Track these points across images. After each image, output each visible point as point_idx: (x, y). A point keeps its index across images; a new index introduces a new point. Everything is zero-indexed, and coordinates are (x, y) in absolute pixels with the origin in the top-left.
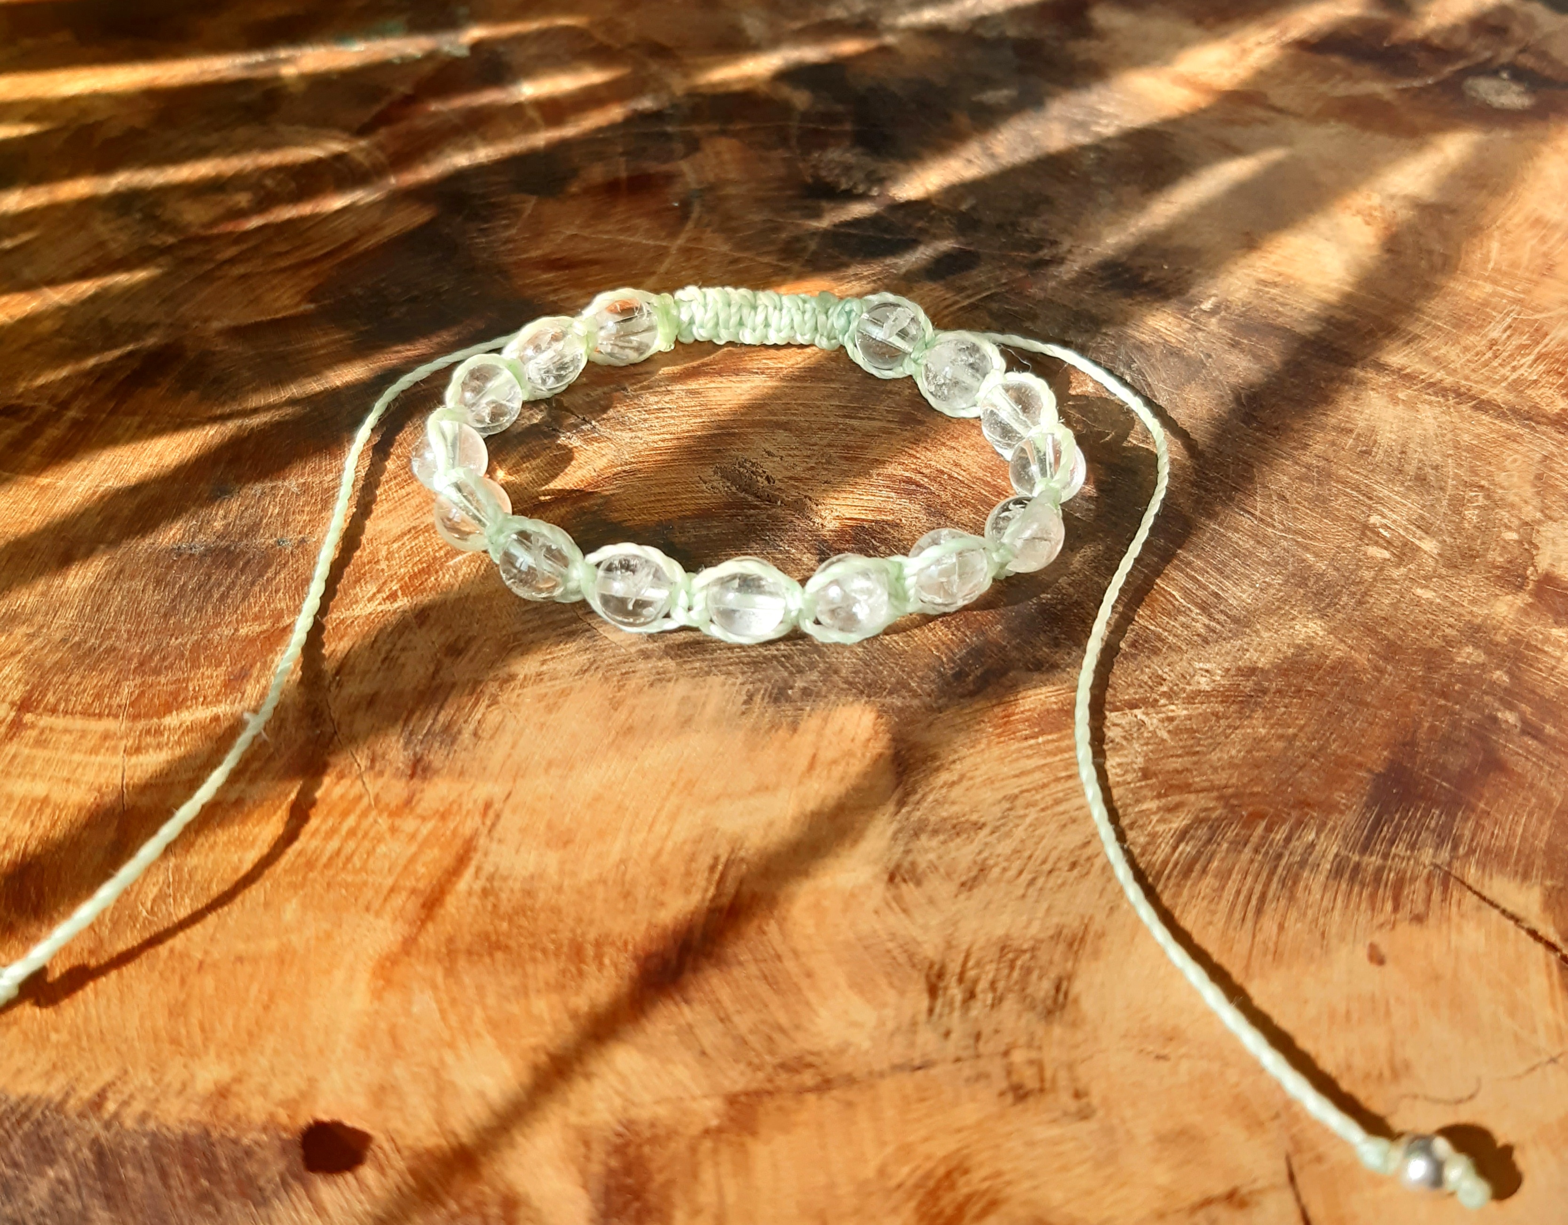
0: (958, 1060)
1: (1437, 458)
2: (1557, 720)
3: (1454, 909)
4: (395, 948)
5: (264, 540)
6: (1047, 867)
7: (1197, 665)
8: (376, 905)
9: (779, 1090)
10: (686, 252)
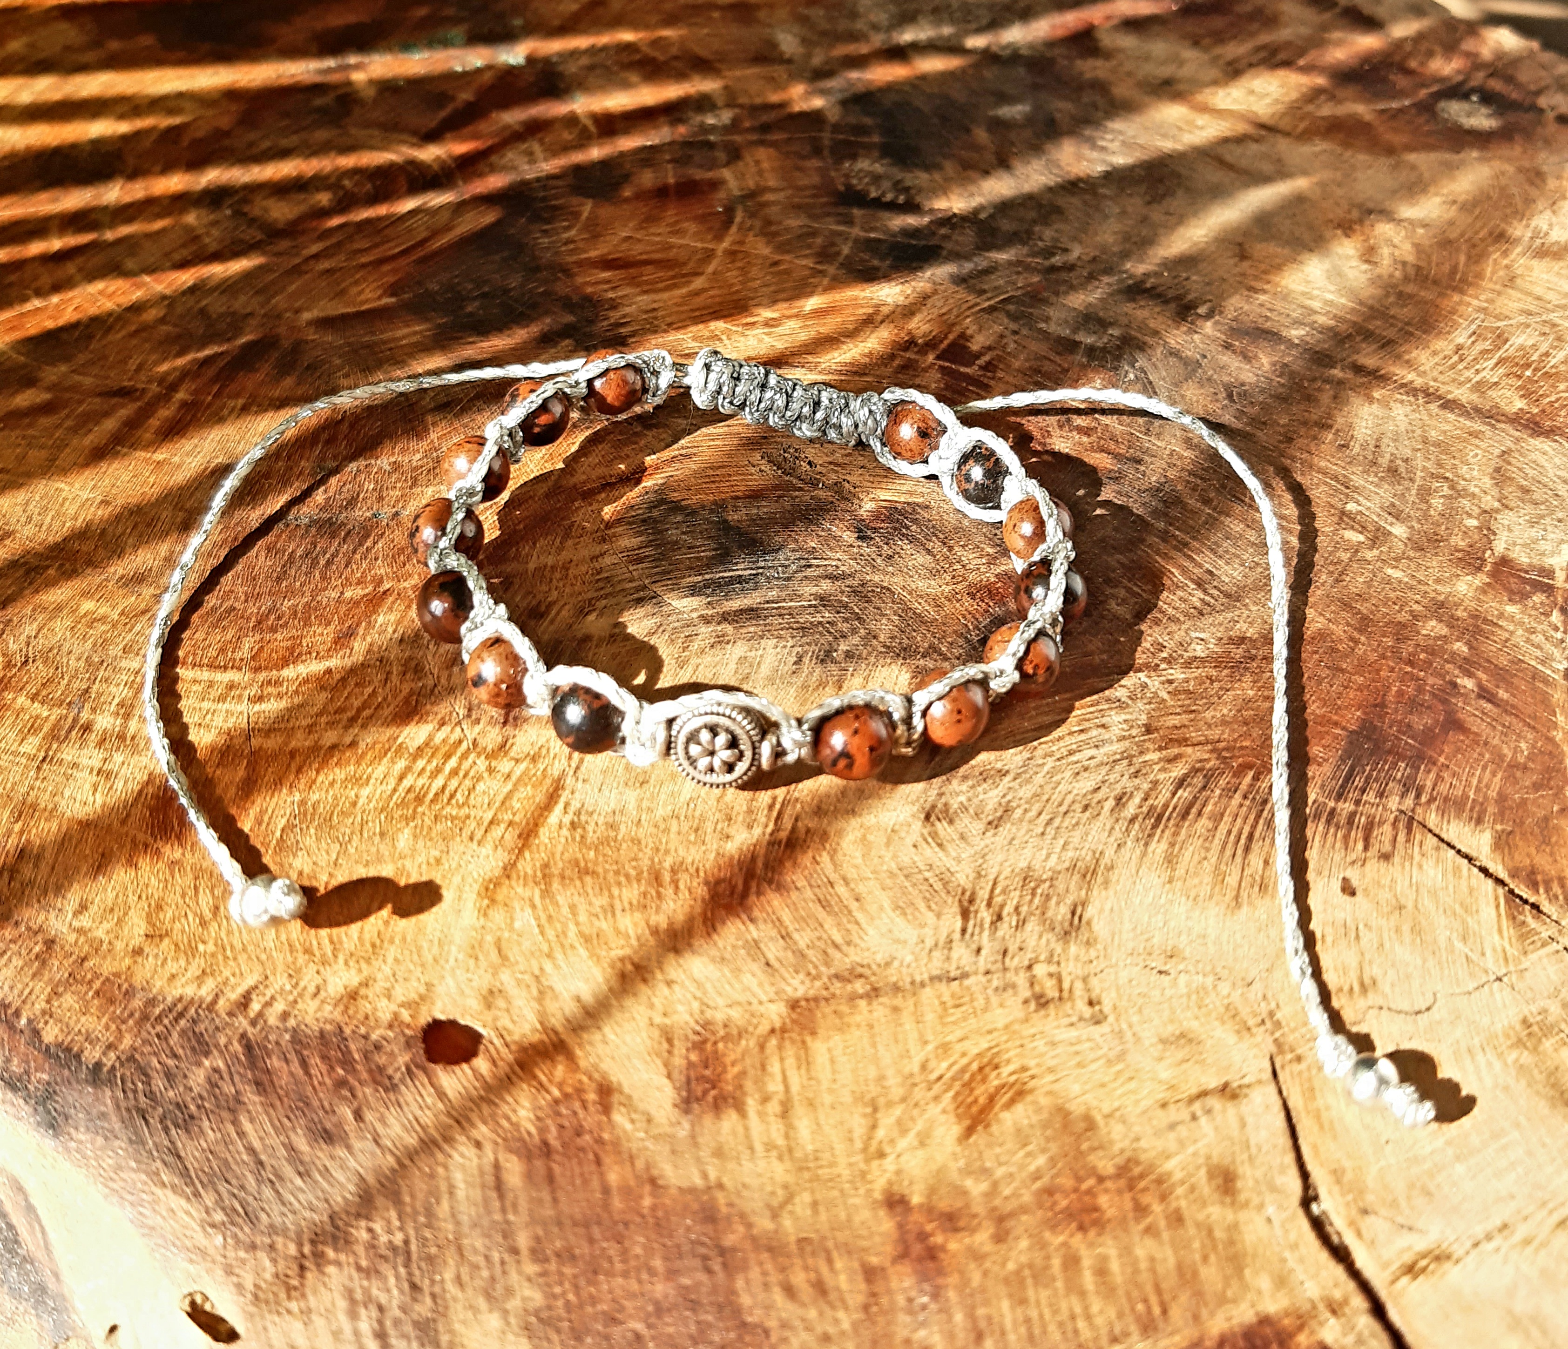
0: (987, 973)
1: (1408, 452)
2: (1510, 686)
3: (1417, 849)
4: (497, 872)
5: (361, 513)
6: (1063, 809)
7: (1194, 635)
8: (479, 835)
9: (834, 995)
10: (732, 254)
